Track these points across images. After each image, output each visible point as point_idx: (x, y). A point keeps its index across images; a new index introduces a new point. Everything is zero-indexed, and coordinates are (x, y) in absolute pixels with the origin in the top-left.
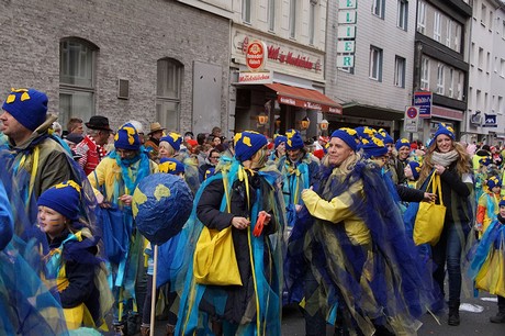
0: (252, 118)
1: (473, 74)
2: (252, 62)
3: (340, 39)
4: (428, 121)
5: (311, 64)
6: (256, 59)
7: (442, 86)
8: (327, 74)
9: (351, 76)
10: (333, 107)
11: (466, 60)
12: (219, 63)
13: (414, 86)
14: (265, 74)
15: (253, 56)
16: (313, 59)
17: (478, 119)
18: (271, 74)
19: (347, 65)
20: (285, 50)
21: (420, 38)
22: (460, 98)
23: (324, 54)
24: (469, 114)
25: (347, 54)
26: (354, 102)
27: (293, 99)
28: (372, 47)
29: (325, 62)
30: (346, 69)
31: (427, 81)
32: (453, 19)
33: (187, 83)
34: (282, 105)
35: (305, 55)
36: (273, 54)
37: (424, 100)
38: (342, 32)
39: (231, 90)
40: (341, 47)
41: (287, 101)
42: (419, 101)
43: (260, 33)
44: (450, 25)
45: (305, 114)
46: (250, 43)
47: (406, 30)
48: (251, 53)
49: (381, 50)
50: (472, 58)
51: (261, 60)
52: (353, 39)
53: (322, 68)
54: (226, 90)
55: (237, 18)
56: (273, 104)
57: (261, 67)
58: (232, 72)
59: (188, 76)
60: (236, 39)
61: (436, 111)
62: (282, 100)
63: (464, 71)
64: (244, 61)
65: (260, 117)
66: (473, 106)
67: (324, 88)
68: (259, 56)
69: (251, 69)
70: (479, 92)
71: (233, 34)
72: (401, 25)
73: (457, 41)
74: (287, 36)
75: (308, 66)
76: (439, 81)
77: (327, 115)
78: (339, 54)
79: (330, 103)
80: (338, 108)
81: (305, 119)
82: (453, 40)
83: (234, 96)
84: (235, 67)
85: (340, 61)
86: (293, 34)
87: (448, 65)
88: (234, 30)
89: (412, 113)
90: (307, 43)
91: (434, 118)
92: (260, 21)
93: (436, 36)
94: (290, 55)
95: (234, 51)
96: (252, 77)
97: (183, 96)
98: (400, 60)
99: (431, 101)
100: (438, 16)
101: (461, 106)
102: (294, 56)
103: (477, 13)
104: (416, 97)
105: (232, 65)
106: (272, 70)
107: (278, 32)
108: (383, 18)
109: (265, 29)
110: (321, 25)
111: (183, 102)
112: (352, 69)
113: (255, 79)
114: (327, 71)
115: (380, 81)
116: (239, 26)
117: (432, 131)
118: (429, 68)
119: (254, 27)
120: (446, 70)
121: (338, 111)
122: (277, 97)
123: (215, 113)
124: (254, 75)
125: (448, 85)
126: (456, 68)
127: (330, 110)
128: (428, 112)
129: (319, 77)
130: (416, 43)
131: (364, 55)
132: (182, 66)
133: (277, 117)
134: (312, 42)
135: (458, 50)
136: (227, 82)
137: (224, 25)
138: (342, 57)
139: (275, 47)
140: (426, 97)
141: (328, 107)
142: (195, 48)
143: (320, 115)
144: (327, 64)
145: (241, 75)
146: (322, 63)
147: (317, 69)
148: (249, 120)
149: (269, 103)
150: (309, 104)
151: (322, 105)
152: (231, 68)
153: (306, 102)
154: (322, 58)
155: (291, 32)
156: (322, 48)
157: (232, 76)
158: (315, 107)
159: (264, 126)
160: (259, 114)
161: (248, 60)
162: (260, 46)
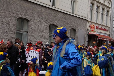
0: (92, 42)
2: (92, 29)
5: (106, 30)
6: (93, 29)
12: (84, 29)
14: (95, 32)
15: (92, 28)
16: (107, 29)
18: (96, 32)
20: (100, 27)
23: (110, 27)
27: (102, 38)
29: (110, 29)
33: (77, 34)
35: (105, 28)
36: (97, 28)
39: (87, 36)
45: (105, 41)
46: (92, 25)
48: (92, 27)
51: (94, 29)
53: (109, 31)
54: (86, 36)
55: (89, 20)
56: (97, 39)
57: (94, 31)
59: (77, 32)
60: (88, 24)
62: (99, 38)
64: (90, 29)
67: (109, 36)
68: (93, 28)
69: (92, 31)
71: (88, 23)
74: (100, 23)
75: (105, 30)
79: (111, 39)
81: (105, 43)
83: (87, 37)
84: (88, 31)
86: (102, 23)
88: (88, 22)
90: (105, 25)
92: (94, 20)
94: (101, 28)
95: (88, 27)
96: (92, 33)
97: (76, 37)
102: (102, 28)
105: (87, 30)
106: (97, 31)
107: (98, 23)
109: (95, 22)
110: (109, 21)
113: (93, 33)
116: (89, 21)
121: (113, 41)
122: (98, 37)
123: (83, 41)
124: (92, 32)
127: (111, 41)
129: (108, 33)
132: (76, 30)
133: (98, 42)
134: (107, 25)
136: (86, 34)
137: (85, 21)
139: (98, 26)
141: (111, 40)
142: (79, 26)
143: (108, 42)
144: (110, 30)
145: (89, 32)
146: (109, 30)
147: (108, 31)
148: (91, 43)
149: (96, 39)
150: (106, 39)
151: (109, 39)
152: (87, 31)
153: (105, 39)
154: (109, 28)
155: (101, 22)
156: (109, 26)
157: (87, 32)
158: (107, 40)
159: (95, 44)
160: (93, 41)
161: (91, 29)
162: (94, 26)
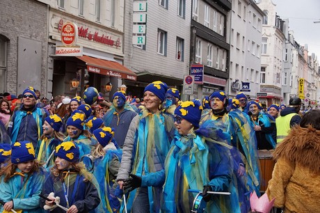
0: (66, 83)
1: (233, 52)
2: (66, 39)
3: (135, 23)
4: (201, 86)
5: (113, 42)
6: (70, 37)
7: (211, 61)
8: (125, 50)
9: (144, 52)
10: (130, 75)
11: (228, 42)
12: (39, 38)
13: (191, 60)
14: (77, 49)
15: (66, 35)
16: (114, 38)
17: (237, 86)
18: (81, 49)
19: (140, 44)
20: (92, 31)
21: (195, 25)
22: (224, 70)
23: (123, 34)
24: (230, 82)
25: (140, 35)
26: (146, 72)
27: (98, 68)
28: (159, 30)
29: (123, 40)
30: (140, 46)
31: (200, 56)
32: (218, 11)
33: (12, 54)
34: (90, 73)
35: (108, 35)
36: (83, 33)
37: (198, 71)
38: (136, 18)
39: (49, 61)
40: (136, 29)
41: (93, 70)
42: (194, 71)
43: (72, 17)
44: (216, 15)
45: (108, 80)
46: (65, 24)
47: (184, 18)
48: (65, 32)
49: (166, 33)
50: (232, 40)
51: (73, 37)
52: (145, 24)
53: (121, 45)
54: (45, 60)
55: (54, 5)
56: (83, 73)
57: (74, 43)
58: (50, 46)
59: (13, 48)
60: (53, 21)
61: (207, 79)
62: (90, 69)
63: (226, 49)
64: (59, 38)
65: (73, 82)
66: (233, 75)
67: (123, 61)
68: (71, 35)
69: (65, 44)
70: (237, 65)
71: (51, 16)
72: (180, 14)
73: (221, 27)
74: (93, 19)
75: (110, 43)
76: (208, 56)
77: (126, 81)
78: (134, 34)
79: (128, 72)
80: (134, 76)
81: (109, 84)
82: (218, 26)
83: (51, 65)
84: (53, 43)
85: (135, 40)
86: (98, 18)
87: (215, 44)
88: (51, 14)
89: (189, 81)
90: (109, 25)
91: (205, 84)
92: (72, 7)
93: (206, 22)
94: (96, 35)
95: (51, 30)
96: (66, 51)
97: (10, 64)
98: (180, 40)
99: (203, 71)
100: (207, 9)
101: (225, 76)
102: (100, 35)
103: (235, 7)
104: (192, 68)
105: (50, 40)
106: (82, 46)
107: (87, 16)
108: (167, 8)
109: (76, 13)
110: (120, 12)
111: (9, 69)
112: (144, 47)
113: (71, 52)
114: (125, 47)
115: (165, 55)
116: (55, 10)
117: (204, 94)
118: (201, 47)
119: (67, 11)
120: (214, 49)
121: (134, 78)
122: (86, 67)
123: (36, 78)
124: (67, 49)
125: (215, 61)
126: (221, 48)
127: (128, 77)
128: (201, 80)
129: (119, 52)
130: (192, 28)
131: (153, 36)
132: (8, 40)
133: (86, 82)
134: (113, 24)
135: (222, 34)
136: (46, 54)
137: (43, 8)
138: (137, 37)
139: (85, 28)
140: (199, 68)
141: (127, 74)
142: (19, 26)
143: (120, 81)
144: (125, 41)
145: (57, 49)
146: (121, 41)
147: (117, 46)
148: (64, 84)
149: (80, 71)
150: (111, 72)
151: (121, 73)
152: (49, 43)
153: (109, 71)
154: (121, 37)
155: (96, 17)
156: (121, 29)
157: (50, 49)
158: (116, 75)
159: (76, 89)
160: (72, 80)
161: (63, 37)
162: (72, 27)
